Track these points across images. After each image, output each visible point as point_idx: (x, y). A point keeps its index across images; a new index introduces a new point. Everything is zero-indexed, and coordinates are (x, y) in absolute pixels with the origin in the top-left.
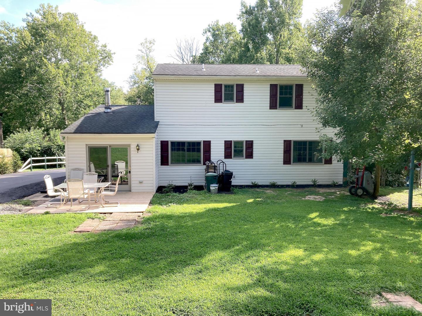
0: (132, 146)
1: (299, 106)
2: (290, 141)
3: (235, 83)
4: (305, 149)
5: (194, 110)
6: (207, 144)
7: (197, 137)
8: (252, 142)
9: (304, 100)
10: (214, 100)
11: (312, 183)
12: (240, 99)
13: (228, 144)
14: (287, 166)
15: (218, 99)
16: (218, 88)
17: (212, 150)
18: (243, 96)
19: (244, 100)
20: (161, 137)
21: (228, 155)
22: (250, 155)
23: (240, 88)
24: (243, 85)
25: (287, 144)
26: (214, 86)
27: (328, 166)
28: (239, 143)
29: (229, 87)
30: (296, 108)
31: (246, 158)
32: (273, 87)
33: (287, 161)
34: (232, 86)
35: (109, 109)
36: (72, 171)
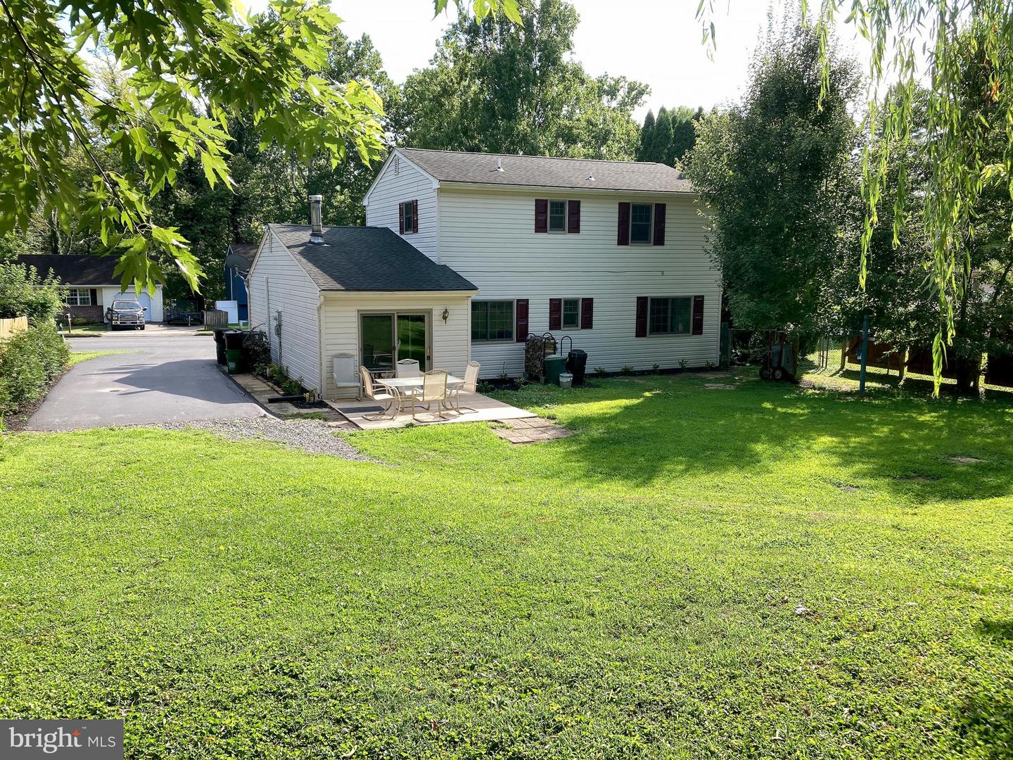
0: (434, 313)
1: (660, 241)
2: (646, 298)
3: (566, 199)
4: (666, 311)
5: (502, 245)
6: (523, 306)
8: (591, 300)
9: (666, 230)
10: (534, 227)
11: (678, 366)
12: (575, 228)
13: (555, 305)
14: (642, 340)
15: (540, 227)
16: (541, 207)
17: (530, 315)
18: (578, 221)
19: (581, 228)
21: (554, 325)
22: (588, 324)
23: (575, 207)
24: (579, 202)
25: (642, 302)
26: (534, 203)
27: (696, 338)
28: (571, 303)
29: (558, 206)
30: (656, 244)
31: (582, 328)
32: (624, 208)
33: (641, 332)
34: (562, 205)
36: (335, 359)
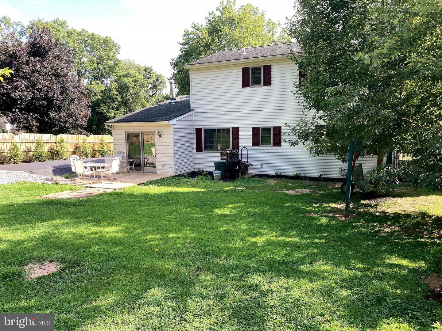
0: (156, 133)
3: (261, 65)
5: (223, 97)
6: (236, 131)
7: (226, 124)
8: (281, 128)
10: (241, 84)
12: (268, 82)
13: (255, 131)
15: (245, 84)
16: (245, 71)
17: (240, 137)
18: (270, 78)
19: (272, 82)
20: (196, 124)
21: (254, 143)
22: (279, 143)
23: (268, 69)
24: (270, 66)
26: (241, 70)
28: (266, 130)
29: (256, 70)
31: (274, 146)
34: (259, 69)
35: (173, 100)
